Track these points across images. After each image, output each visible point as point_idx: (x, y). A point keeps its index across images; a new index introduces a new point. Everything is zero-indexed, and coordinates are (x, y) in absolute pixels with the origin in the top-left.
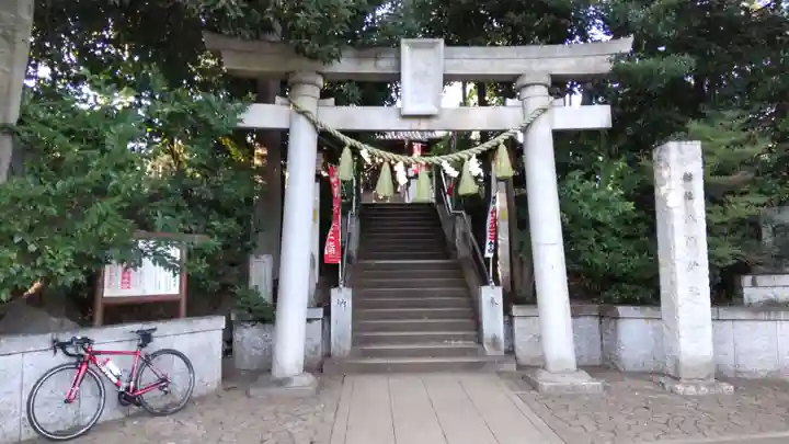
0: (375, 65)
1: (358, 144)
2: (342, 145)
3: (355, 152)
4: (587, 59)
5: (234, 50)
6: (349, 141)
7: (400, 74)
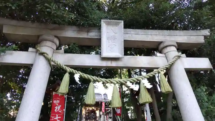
0: (88, 34)
1: (74, 71)
2: (65, 72)
3: (72, 75)
4: (192, 37)
5: (11, 25)
6: (69, 69)
7: (100, 39)
